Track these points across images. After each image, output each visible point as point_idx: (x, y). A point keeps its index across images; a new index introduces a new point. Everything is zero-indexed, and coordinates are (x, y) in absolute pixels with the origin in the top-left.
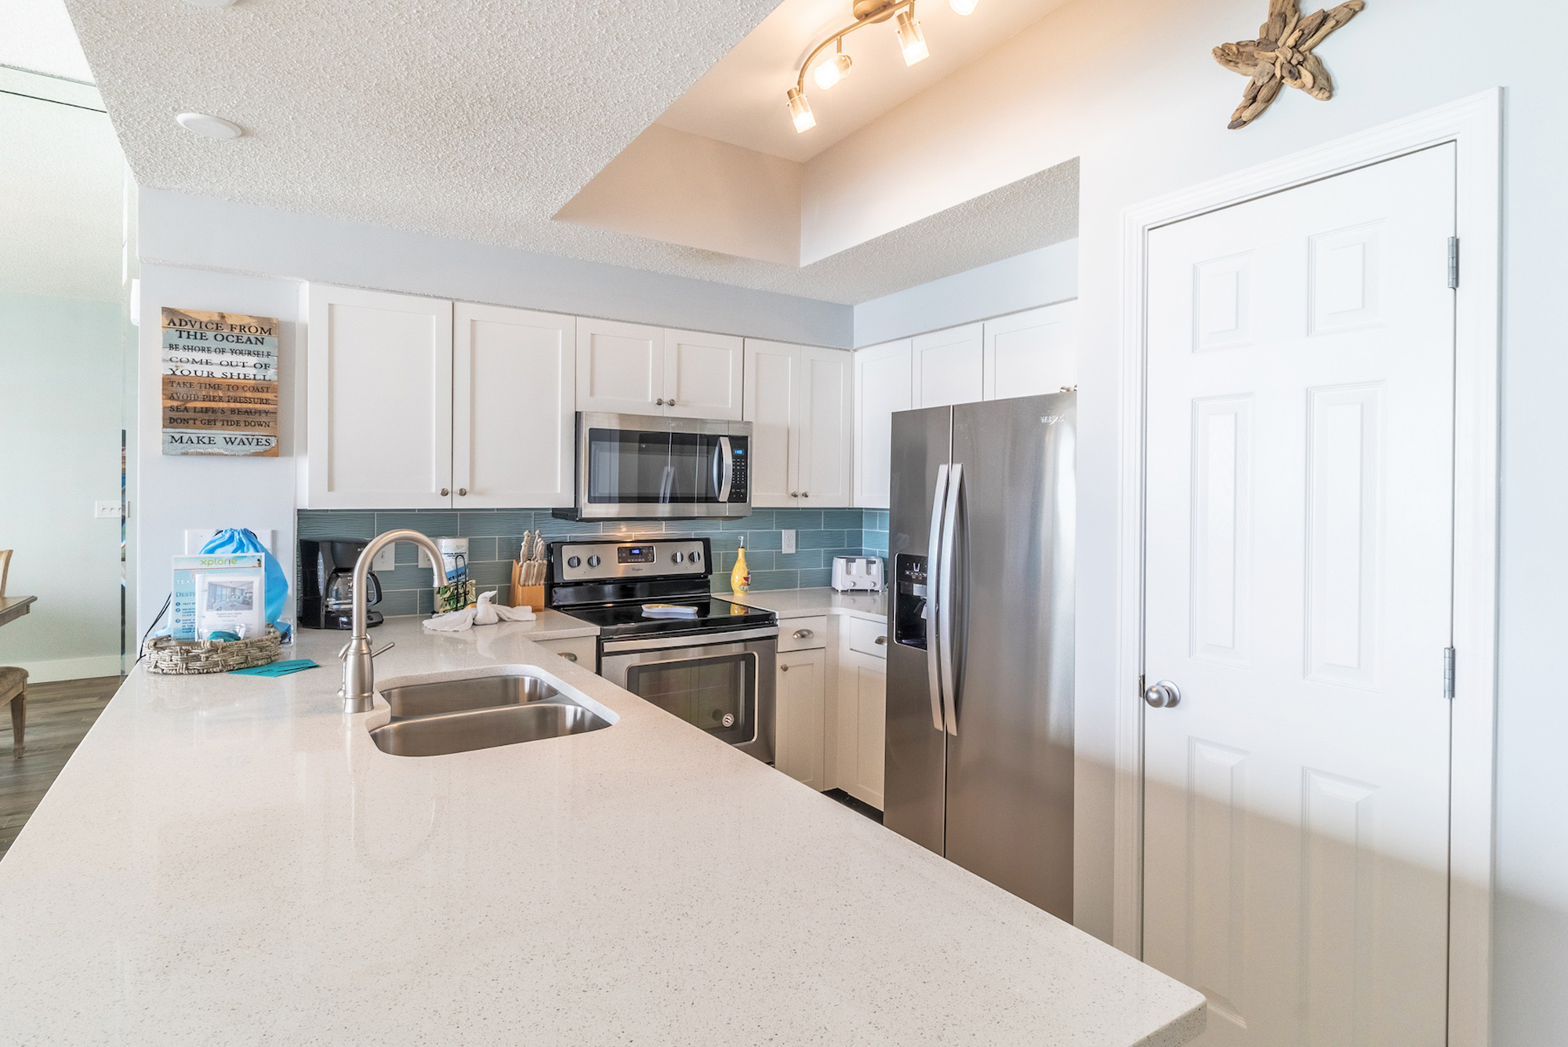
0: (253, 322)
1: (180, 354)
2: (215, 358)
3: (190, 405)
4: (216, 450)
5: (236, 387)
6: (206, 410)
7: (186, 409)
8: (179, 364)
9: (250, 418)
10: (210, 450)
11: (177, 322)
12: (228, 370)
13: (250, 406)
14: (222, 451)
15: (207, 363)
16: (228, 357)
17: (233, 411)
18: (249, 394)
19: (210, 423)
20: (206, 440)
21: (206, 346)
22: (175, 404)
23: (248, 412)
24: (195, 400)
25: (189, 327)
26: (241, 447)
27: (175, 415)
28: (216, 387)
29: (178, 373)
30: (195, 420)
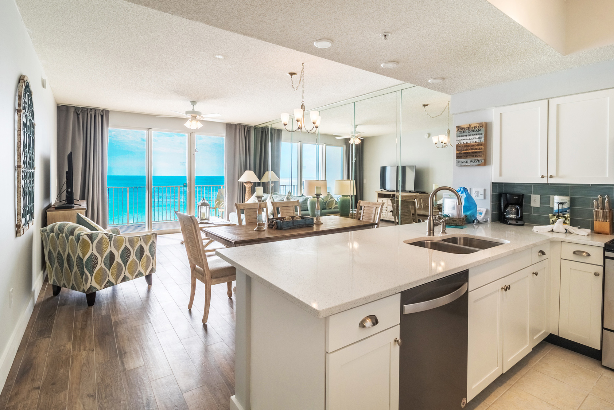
0: (478, 125)
1: (460, 138)
2: (468, 138)
3: (462, 152)
4: (468, 165)
5: (473, 145)
6: (466, 153)
7: (461, 153)
8: (460, 141)
9: (477, 154)
10: (466, 165)
11: (459, 129)
12: (471, 141)
13: (477, 150)
14: (469, 165)
15: (466, 139)
16: (471, 137)
17: (472, 152)
18: (476, 147)
19: (466, 157)
20: (466, 162)
21: (466, 135)
22: (459, 152)
23: (476, 152)
24: (463, 151)
25: (462, 130)
26: (474, 163)
27: (459, 155)
28: (468, 146)
29: (459, 143)
30: (463, 156)
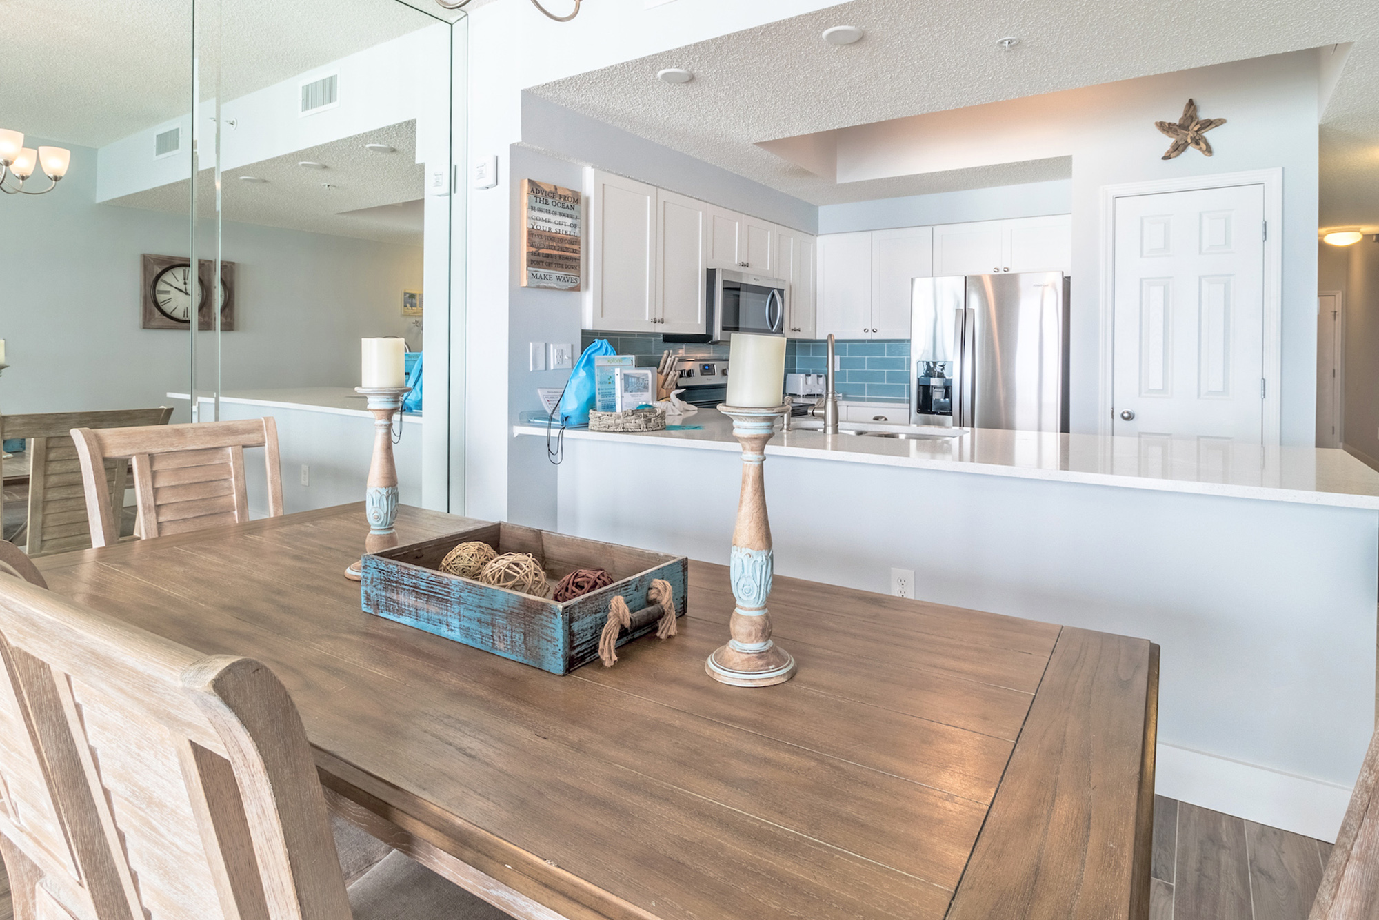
0: (569, 193)
1: (536, 214)
2: (553, 218)
3: (541, 251)
4: (552, 285)
5: (561, 240)
6: (548, 256)
7: (539, 254)
8: (536, 221)
9: (569, 263)
10: (550, 285)
11: (535, 190)
12: (558, 227)
13: (568, 254)
14: (555, 285)
15: (549, 221)
16: (558, 218)
17: (560, 257)
18: (567, 246)
19: (549, 266)
20: (548, 277)
21: (548, 209)
22: (534, 250)
23: (567, 258)
24: (543, 248)
25: (540, 194)
26: (564, 284)
27: (535, 258)
28: (552, 239)
29: (535, 228)
30: (543, 262)
